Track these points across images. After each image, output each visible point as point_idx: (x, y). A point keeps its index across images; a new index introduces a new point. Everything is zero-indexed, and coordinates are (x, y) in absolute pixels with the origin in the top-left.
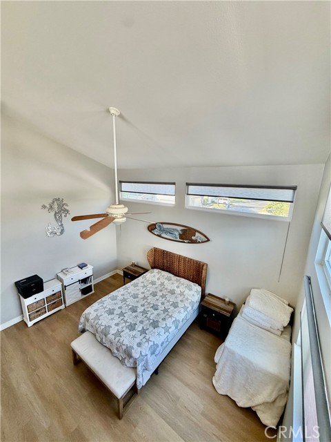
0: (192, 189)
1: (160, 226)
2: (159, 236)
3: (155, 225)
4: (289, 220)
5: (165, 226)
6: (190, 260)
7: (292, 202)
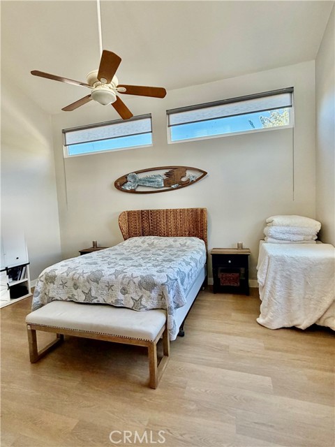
0: (174, 118)
1: (133, 177)
2: (133, 192)
3: (126, 177)
4: (292, 127)
5: (141, 176)
6: (182, 211)
7: (291, 106)
